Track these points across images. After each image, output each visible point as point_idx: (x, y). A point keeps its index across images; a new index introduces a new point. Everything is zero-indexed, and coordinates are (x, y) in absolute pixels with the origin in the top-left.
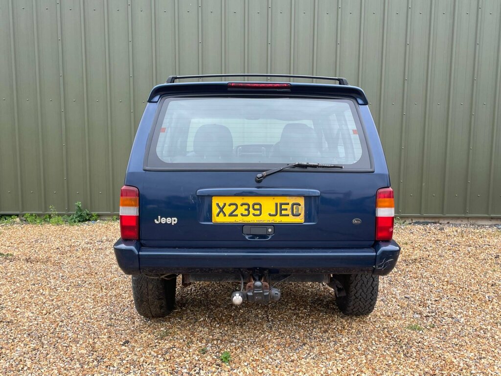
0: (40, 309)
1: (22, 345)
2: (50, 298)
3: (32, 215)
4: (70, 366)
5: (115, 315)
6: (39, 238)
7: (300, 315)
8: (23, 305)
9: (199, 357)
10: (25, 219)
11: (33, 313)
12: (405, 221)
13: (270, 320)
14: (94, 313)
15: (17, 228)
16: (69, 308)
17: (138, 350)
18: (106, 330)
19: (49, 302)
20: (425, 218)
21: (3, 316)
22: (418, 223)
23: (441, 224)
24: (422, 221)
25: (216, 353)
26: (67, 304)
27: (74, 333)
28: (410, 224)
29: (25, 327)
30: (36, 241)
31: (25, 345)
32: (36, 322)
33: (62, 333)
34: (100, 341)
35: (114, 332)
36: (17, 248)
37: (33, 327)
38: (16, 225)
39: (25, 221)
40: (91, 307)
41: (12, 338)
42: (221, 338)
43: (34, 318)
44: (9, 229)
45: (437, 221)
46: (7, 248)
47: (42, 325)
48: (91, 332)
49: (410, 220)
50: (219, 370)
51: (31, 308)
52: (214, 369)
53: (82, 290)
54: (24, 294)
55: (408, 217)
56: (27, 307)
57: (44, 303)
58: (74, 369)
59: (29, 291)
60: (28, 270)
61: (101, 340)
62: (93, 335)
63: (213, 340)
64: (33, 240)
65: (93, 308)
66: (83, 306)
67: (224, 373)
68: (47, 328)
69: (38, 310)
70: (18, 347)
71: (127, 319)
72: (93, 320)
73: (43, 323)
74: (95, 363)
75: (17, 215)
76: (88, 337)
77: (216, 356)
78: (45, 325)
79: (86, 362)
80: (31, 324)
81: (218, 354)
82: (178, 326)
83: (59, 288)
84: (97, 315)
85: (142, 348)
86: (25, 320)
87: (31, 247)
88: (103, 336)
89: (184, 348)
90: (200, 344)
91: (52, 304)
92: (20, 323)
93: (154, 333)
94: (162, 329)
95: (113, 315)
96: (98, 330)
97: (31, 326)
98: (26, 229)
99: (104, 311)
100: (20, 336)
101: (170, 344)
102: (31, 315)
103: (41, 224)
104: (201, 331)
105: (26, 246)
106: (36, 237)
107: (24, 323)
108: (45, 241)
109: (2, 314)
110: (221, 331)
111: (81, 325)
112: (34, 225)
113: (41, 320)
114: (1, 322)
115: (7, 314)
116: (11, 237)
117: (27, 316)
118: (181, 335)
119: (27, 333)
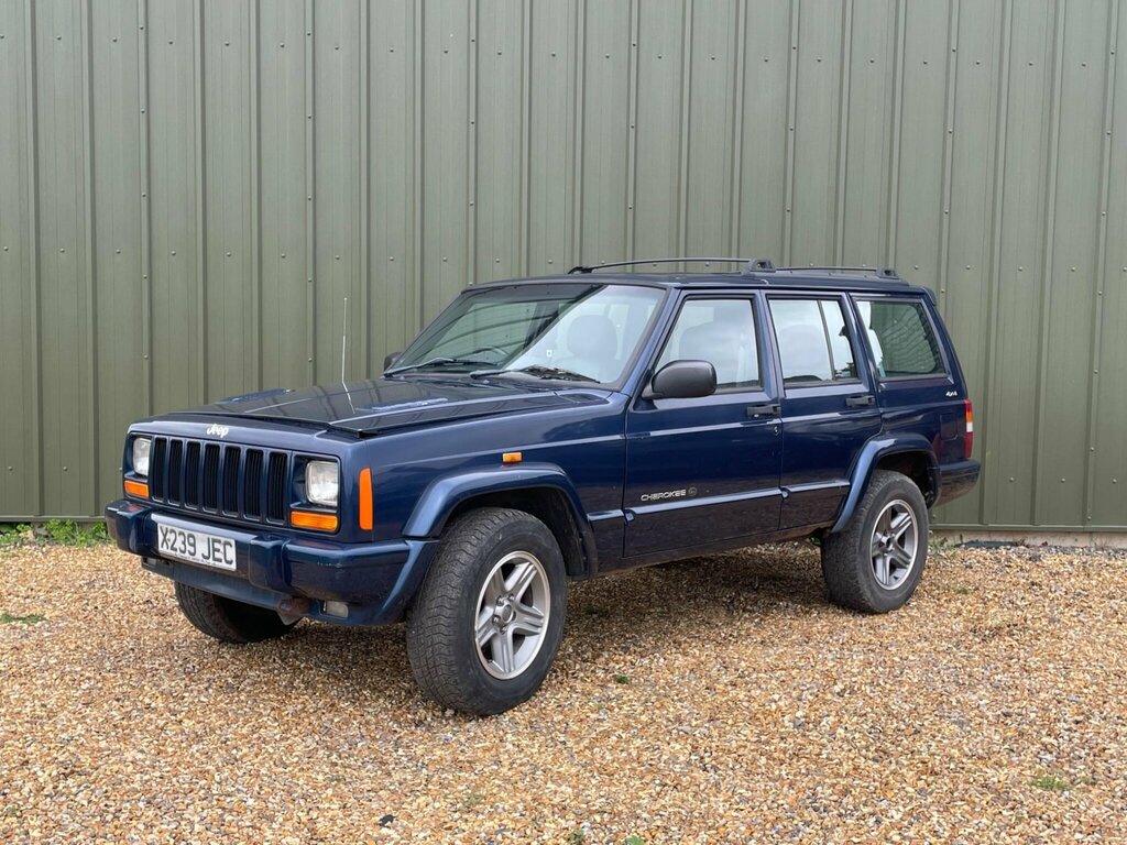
0: (156, 742)
1: (141, 827)
2: (173, 718)
3: (63, 523)
5: (340, 756)
6: (94, 577)
8: (113, 734)
10: (45, 533)
11: (142, 751)
12: (945, 540)
14: (290, 750)
15: (31, 554)
16: (223, 739)
17: (421, 835)
18: (330, 791)
19: (174, 727)
20: (990, 531)
21: (74, 760)
22: (977, 545)
23: (1027, 547)
24: (984, 538)
26: (218, 732)
27: (258, 797)
28: (958, 546)
29: (136, 786)
30: (91, 584)
31: (149, 826)
32: (158, 774)
33: (229, 799)
34: (324, 816)
35: (350, 795)
36: (48, 601)
37: (154, 785)
38: (28, 547)
39: (47, 537)
40: (278, 737)
41: (112, 809)
42: (608, 808)
43: (148, 763)
44: (14, 556)
45: (1018, 538)
46: (22, 601)
47: (174, 780)
48: (296, 795)
49: (957, 537)
51: (133, 740)
53: (242, 698)
55: (951, 531)
56: (124, 739)
57: (162, 729)
59: (116, 700)
60: (95, 651)
61: (325, 814)
62: (302, 802)
63: (592, 813)
64: (81, 582)
65: (282, 739)
66: (255, 736)
68: (186, 786)
69: (152, 746)
70: (133, 831)
71: (370, 766)
72: (290, 769)
73: (175, 776)
75: (28, 523)
76: (292, 806)
78: (181, 780)
80: (146, 778)
82: (497, 782)
83: (187, 695)
84: (296, 756)
85: (429, 832)
86: (130, 769)
87: (81, 597)
88: (327, 805)
89: (528, 832)
90: (563, 821)
91: (183, 732)
92: (120, 776)
93: (445, 797)
94: (460, 788)
95: (335, 756)
96: (312, 791)
97: (147, 781)
98: (56, 557)
99: (311, 748)
100: (128, 805)
101: (491, 823)
102: (140, 756)
103: (89, 546)
104: (556, 792)
105: (68, 595)
106: (85, 575)
107: (128, 776)
108: (111, 584)
109: (67, 754)
110: (602, 793)
111: (265, 778)
112: (73, 548)
113: (168, 769)
114: (72, 772)
115: (80, 756)
116: (25, 574)
117: (130, 759)
118: (511, 802)
119: (143, 798)
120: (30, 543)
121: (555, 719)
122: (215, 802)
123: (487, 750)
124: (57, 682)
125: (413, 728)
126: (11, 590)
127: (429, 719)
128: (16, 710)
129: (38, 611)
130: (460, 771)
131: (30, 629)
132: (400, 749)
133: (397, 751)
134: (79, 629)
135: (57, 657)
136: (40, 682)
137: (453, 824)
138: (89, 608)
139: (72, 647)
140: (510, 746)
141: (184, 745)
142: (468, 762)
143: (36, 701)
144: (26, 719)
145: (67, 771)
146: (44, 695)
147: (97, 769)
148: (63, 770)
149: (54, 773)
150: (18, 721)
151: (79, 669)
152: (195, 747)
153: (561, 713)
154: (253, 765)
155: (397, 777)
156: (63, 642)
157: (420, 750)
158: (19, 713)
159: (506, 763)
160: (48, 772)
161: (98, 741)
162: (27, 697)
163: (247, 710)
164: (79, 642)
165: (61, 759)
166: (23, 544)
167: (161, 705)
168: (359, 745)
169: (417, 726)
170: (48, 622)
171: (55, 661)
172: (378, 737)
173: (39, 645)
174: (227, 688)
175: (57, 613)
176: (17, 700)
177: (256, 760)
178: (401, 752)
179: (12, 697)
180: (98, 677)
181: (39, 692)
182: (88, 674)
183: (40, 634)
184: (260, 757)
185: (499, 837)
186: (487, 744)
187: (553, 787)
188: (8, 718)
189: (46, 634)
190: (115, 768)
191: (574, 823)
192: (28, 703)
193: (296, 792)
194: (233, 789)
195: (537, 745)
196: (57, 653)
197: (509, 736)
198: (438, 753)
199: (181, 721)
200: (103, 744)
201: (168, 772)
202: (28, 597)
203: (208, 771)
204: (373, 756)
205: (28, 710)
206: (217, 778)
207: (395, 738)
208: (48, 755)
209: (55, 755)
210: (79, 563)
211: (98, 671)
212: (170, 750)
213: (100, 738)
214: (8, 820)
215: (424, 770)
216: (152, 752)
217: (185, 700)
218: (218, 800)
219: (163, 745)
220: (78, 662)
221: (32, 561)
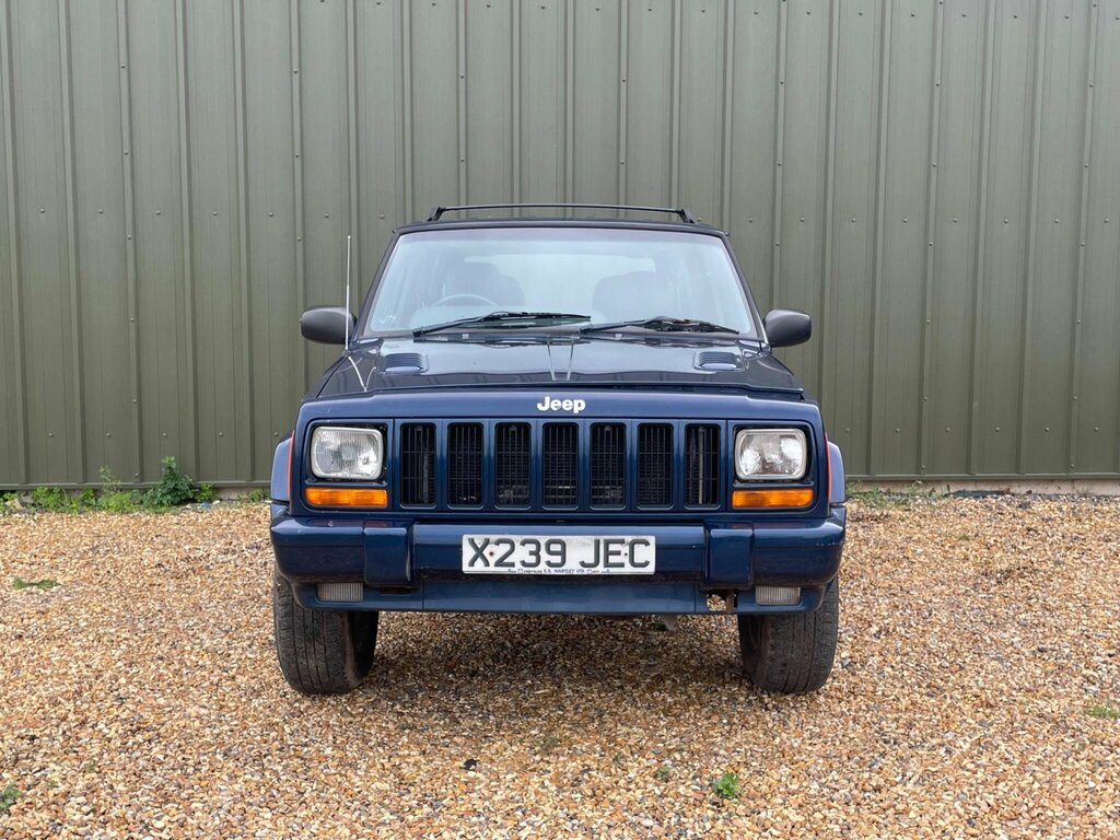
0: (215, 698)
1: (225, 778)
2: (225, 674)
3: (51, 491)
4: (372, 818)
5: (403, 706)
6: (96, 543)
7: (833, 693)
8: (169, 691)
9: (662, 788)
10: (32, 502)
11: (204, 707)
12: (933, 490)
13: (770, 706)
15: (23, 522)
16: (281, 693)
17: (509, 777)
18: (405, 739)
19: (228, 683)
20: (977, 481)
21: (137, 717)
22: (964, 494)
23: (1013, 495)
24: (970, 488)
25: (694, 778)
26: (275, 686)
27: (335, 746)
28: (946, 496)
29: (208, 739)
30: (94, 550)
31: (233, 777)
32: (226, 728)
33: (306, 749)
34: (408, 763)
35: (426, 742)
36: (56, 567)
37: (226, 738)
38: (18, 515)
39: (33, 505)
41: (191, 762)
42: (684, 747)
43: (213, 717)
44: (6, 523)
45: (1004, 487)
46: (27, 568)
47: (245, 732)
48: (372, 743)
49: (944, 487)
50: (724, 814)
51: (191, 696)
52: (710, 813)
54: (153, 667)
55: (938, 481)
56: (183, 695)
57: (217, 685)
58: (384, 824)
59: (161, 658)
60: (123, 613)
61: (407, 760)
62: (380, 750)
63: (670, 752)
64: (84, 548)
67: (739, 821)
68: (258, 738)
69: (213, 702)
70: (218, 781)
71: (436, 715)
72: (358, 719)
73: (245, 729)
74: (426, 809)
75: (13, 492)
76: (371, 754)
77: (697, 785)
78: (252, 733)
79: (403, 807)
80: (216, 731)
81: (698, 780)
82: (566, 726)
83: (232, 652)
84: (360, 707)
85: (515, 774)
86: (197, 724)
87: (88, 563)
88: (406, 752)
89: (613, 771)
90: (644, 760)
91: (239, 687)
92: (188, 731)
93: (521, 741)
94: (533, 732)
95: (398, 706)
96: (386, 739)
97: (218, 735)
98: (50, 524)
99: (373, 699)
100: (205, 757)
101: (574, 764)
102: (203, 711)
103: (80, 513)
104: (628, 734)
105: (74, 561)
106: (87, 541)
107: (197, 731)
108: (116, 549)
109: (127, 711)
110: (674, 733)
111: (337, 729)
112: (65, 516)
113: (235, 722)
114: (139, 729)
115: (142, 714)
116: (24, 542)
117: (194, 714)
118: (587, 744)
119: (218, 750)
120: (18, 511)
121: (606, 666)
122: (292, 753)
123: (548, 696)
124: (95, 643)
125: (469, 678)
126: (14, 558)
127: (481, 669)
128: (62, 671)
129: (47, 576)
130: (528, 717)
131: (47, 593)
132: (461, 698)
133: (458, 700)
134: (97, 592)
135: (86, 620)
136: (77, 644)
137: (535, 765)
138: (101, 572)
139: (98, 609)
140: (570, 692)
141: (243, 700)
142: (532, 707)
143: (80, 662)
144: (74, 679)
145: (134, 727)
146: (85, 656)
147: (163, 725)
148: (129, 727)
149: (121, 730)
151: (113, 630)
152: (255, 702)
153: (611, 659)
154: (320, 716)
155: (466, 723)
156: (86, 605)
157: (481, 698)
158: (65, 674)
159: (570, 708)
160: (114, 729)
161: (155, 699)
162: (69, 659)
164: (104, 605)
165: (123, 716)
166: (11, 512)
167: (208, 663)
168: (420, 695)
169: (472, 676)
170: (64, 587)
171: (85, 624)
172: (436, 687)
173: (64, 608)
174: (270, 645)
175: (69, 578)
176: (60, 661)
177: (321, 712)
178: (462, 700)
179: (53, 659)
181: (80, 653)
182: (123, 636)
183: (60, 598)
185: (586, 776)
186: (547, 690)
187: (625, 729)
188: (56, 679)
189: (66, 599)
190: (182, 723)
191: (655, 761)
192: (71, 664)
193: (370, 741)
194: (307, 740)
195: (596, 691)
196: (85, 616)
197: (566, 683)
198: (501, 700)
199: (234, 678)
200: (162, 701)
201: (236, 725)
202: (33, 564)
203: (277, 724)
204: (436, 705)
205: (74, 671)
206: (288, 730)
207: (453, 688)
208: (108, 713)
209: (116, 713)
210: (75, 530)
211: (134, 630)
212: (231, 705)
213: (157, 696)
214: (88, 776)
215: (491, 717)
216: (214, 707)
217: (232, 657)
218: (295, 750)
219: (223, 701)
220: (109, 624)
221: (26, 529)
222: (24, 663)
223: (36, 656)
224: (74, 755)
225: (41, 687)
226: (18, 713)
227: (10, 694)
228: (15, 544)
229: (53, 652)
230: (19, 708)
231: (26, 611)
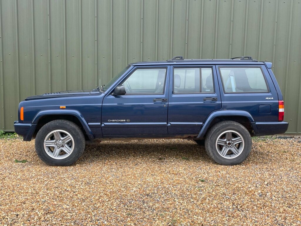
0: (71, 202)
2: (74, 194)
8: (58, 199)
11: (68, 205)
14: (112, 204)
15: (19, 141)
16: (91, 201)
18: (129, 219)
19: (75, 197)
20: (284, 134)
21: (48, 208)
22: (281, 138)
23: (295, 138)
24: (282, 136)
26: (89, 198)
27: (107, 221)
28: (276, 138)
29: (69, 217)
33: (99, 222)
35: (135, 220)
36: (27, 156)
38: (18, 139)
40: (107, 200)
43: (71, 209)
44: (14, 142)
46: (19, 156)
49: (275, 135)
51: (64, 201)
53: (93, 187)
56: (61, 201)
57: (72, 197)
68: (84, 217)
69: (70, 203)
71: (138, 210)
72: (114, 211)
73: (80, 214)
76: (119, 224)
78: (82, 215)
80: (71, 214)
82: (178, 215)
83: (76, 186)
84: (115, 206)
86: (66, 211)
87: (36, 154)
88: (130, 224)
91: (78, 198)
93: (165, 221)
94: (168, 217)
95: (126, 206)
96: (123, 219)
99: (118, 204)
100: (68, 224)
102: (68, 207)
105: (32, 154)
107: (66, 214)
109: (45, 206)
110: (212, 219)
111: (108, 214)
116: (19, 147)
117: (65, 208)
118: (185, 222)
119: (72, 221)
121: (187, 194)
122: (95, 223)
123: (171, 204)
124: (37, 182)
125: (146, 197)
126: (16, 152)
127: (150, 194)
129: (24, 159)
130: (166, 212)
131: (24, 164)
132: (145, 204)
133: (144, 204)
134: (38, 164)
135: (35, 174)
136: (31, 182)
140: (177, 203)
141: (80, 203)
142: (166, 208)
143: (32, 188)
145: (47, 212)
147: (56, 211)
148: (46, 212)
149: (43, 213)
150: (28, 195)
151: (42, 178)
152: (83, 204)
153: (189, 191)
154: (103, 209)
155: (147, 213)
156: (35, 169)
157: (151, 204)
158: (27, 192)
159: (178, 208)
160: (41, 212)
161: (54, 202)
162: (29, 187)
163: (96, 191)
164: (40, 169)
165: (44, 208)
166: (16, 138)
167: (69, 189)
168: (132, 202)
169: (148, 196)
170: (29, 162)
171: (34, 175)
172: (137, 200)
173: (28, 170)
174: (88, 184)
175: (30, 159)
176: (26, 188)
177: (103, 208)
178: (145, 205)
179: (24, 187)
180: (49, 180)
181: (32, 185)
182: (45, 179)
183: (27, 166)
184: (104, 207)
186: (170, 202)
187: (196, 217)
188: (24, 194)
190: (61, 211)
192: (29, 189)
193: (119, 219)
194: (99, 218)
195: (186, 202)
196: (34, 172)
197: (176, 199)
198: (157, 205)
199: (77, 195)
200: (55, 203)
202: (21, 154)
203: (90, 212)
204: (137, 206)
205: (30, 191)
206: (93, 214)
207: (142, 200)
208: (40, 206)
209: (42, 207)
210: (33, 144)
211: (48, 177)
212: (76, 204)
213: (54, 201)
215: (154, 211)
216: (71, 205)
217: (76, 188)
218: (95, 222)
219: (74, 203)
220: (41, 175)
221: (20, 143)
222: (16, 188)
223: (19, 186)
224: (29, 221)
225: (20, 197)
226: (13, 205)
227: (11, 199)
228: (16, 148)
229: (24, 184)
230: (13, 204)
231: (18, 170)
